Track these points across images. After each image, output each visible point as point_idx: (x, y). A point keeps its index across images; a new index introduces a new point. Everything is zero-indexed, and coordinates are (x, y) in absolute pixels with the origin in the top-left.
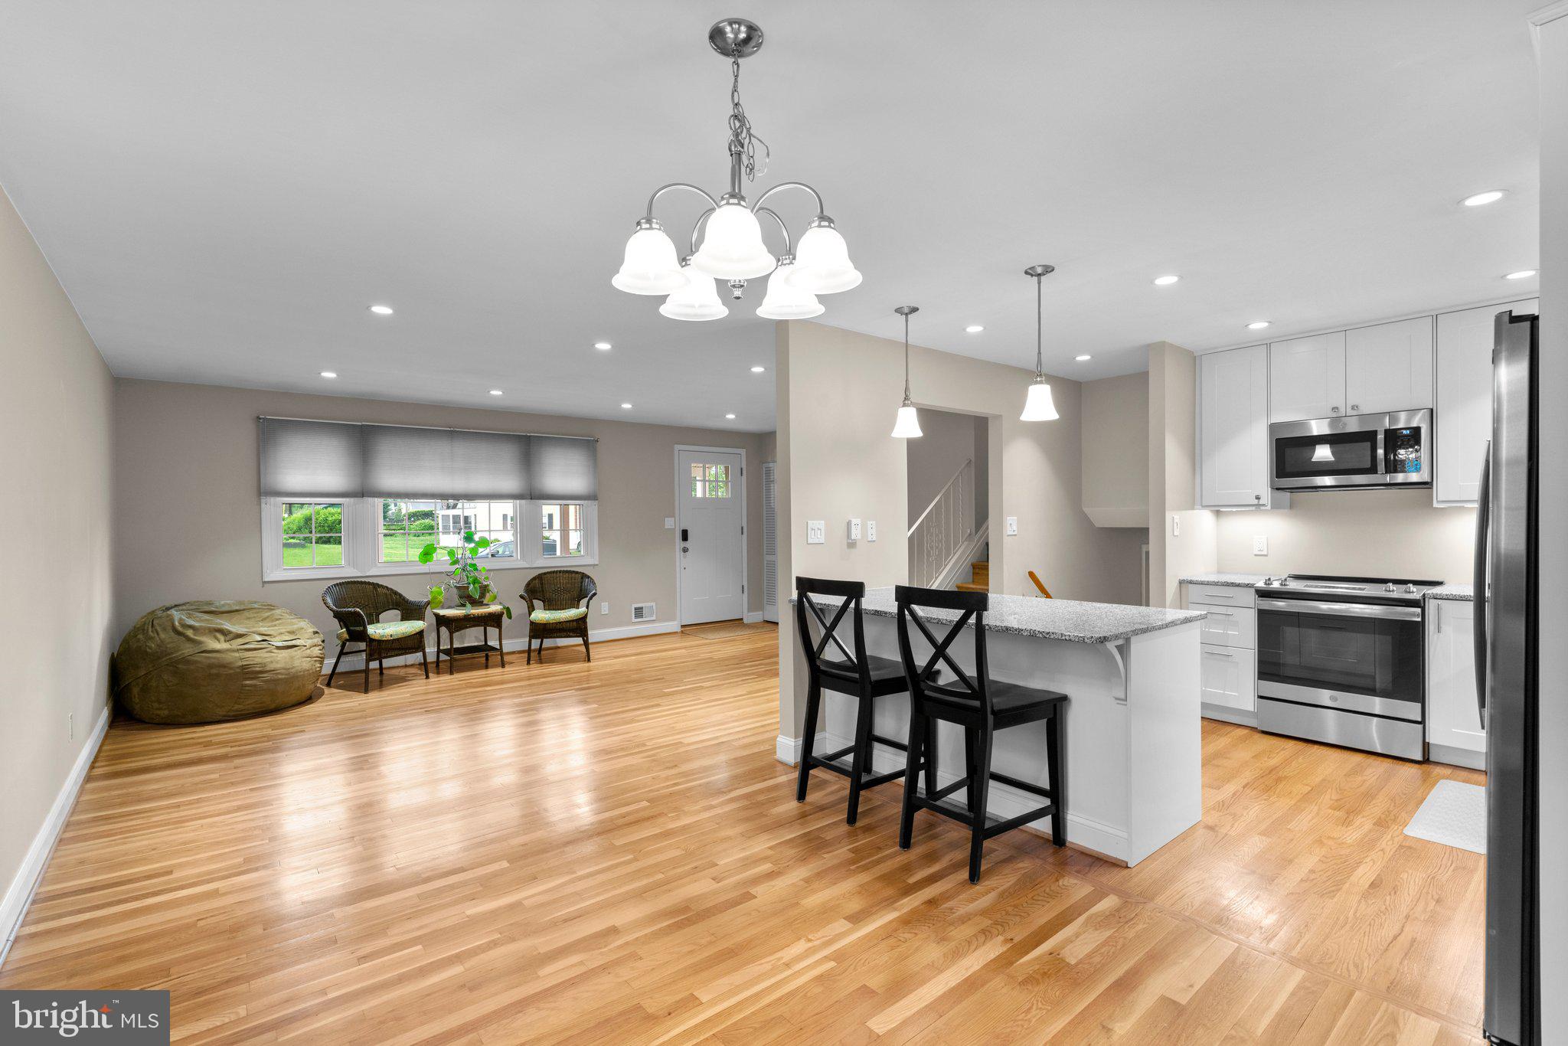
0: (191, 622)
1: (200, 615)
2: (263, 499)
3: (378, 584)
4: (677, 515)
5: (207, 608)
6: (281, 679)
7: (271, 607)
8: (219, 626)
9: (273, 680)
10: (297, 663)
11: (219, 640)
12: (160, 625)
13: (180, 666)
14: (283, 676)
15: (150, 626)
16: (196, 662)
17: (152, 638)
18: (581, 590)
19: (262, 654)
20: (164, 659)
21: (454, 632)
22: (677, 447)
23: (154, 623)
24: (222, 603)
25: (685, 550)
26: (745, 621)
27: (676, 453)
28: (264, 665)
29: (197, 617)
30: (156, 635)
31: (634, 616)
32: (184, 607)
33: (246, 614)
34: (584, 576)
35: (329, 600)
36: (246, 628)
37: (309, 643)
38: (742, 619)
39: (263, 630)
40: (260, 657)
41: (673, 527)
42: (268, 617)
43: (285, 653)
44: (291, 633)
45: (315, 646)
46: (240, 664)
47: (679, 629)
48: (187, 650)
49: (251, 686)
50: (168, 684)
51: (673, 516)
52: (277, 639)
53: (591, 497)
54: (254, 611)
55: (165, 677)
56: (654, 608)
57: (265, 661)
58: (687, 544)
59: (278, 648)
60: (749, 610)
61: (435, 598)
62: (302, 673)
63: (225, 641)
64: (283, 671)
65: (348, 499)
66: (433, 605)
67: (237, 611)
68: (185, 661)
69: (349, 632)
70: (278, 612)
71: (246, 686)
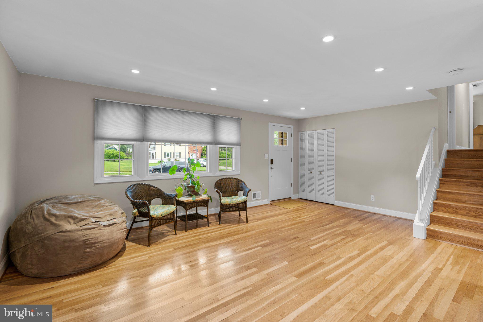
0: (55, 212)
1: (60, 206)
2: (96, 141)
3: (150, 185)
4: (269, 153)
5: (64, 201)
6: (106, 246)
7: (99, 199)
8: (71, 214)
9: (102, 247)
10: (115, 235)
11: (70, 223)
12: (35, 214)
13: (45, 242)
14: (107, 244)
15: (30, 214)
16: (56, 239)
17: (29, 223)
18: (238, 187)
19: (95, 231)
20: (36, 237)
21: (187, 210)
22: (270, 124)
23: (32, 212)
24: (73, 197)
25: (272, 168)
26: (292, 198)
27: (269, 126)
28: (96, 238)
29: (58, 207)
30: (32, 220)
31: (253, 197)
32: (51, 201)
33: (86, 204)
34: (239, 180)
35: (129, 195)
36: (86, 213)
37: (120, 220)
38: (291, 198)
39: (96, 215)
40: (95, 233)
41: (268, 158)
42: (98, 205)
43: (108, 229)
44: (111, 215)
45: (123, 222)
46: (83, 239)
47: (269, 203)
48: (51, 231)
49: (89, 252)
50: (38, 253)
51: (268, 153)
52: (103, 220)
53: (238, 144)
54: (90, 201)
55: (36, 249)
56: (260, 193)
57: (97, 236)
58: (272, 166)
59: (105, 226)
60: (294, 194)
61: (180, 193)
62: (117, 240)
63: (74, 223)
64: (107, 241)
65: (136, 142)
66: (179, 196)
67: (81, 202)
68: (49, 238)
69: (139, 211)
70: (102, 201)
71: (86, 252)
